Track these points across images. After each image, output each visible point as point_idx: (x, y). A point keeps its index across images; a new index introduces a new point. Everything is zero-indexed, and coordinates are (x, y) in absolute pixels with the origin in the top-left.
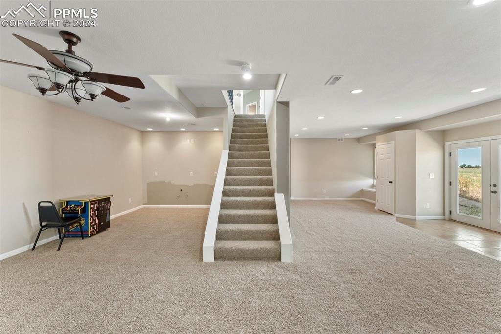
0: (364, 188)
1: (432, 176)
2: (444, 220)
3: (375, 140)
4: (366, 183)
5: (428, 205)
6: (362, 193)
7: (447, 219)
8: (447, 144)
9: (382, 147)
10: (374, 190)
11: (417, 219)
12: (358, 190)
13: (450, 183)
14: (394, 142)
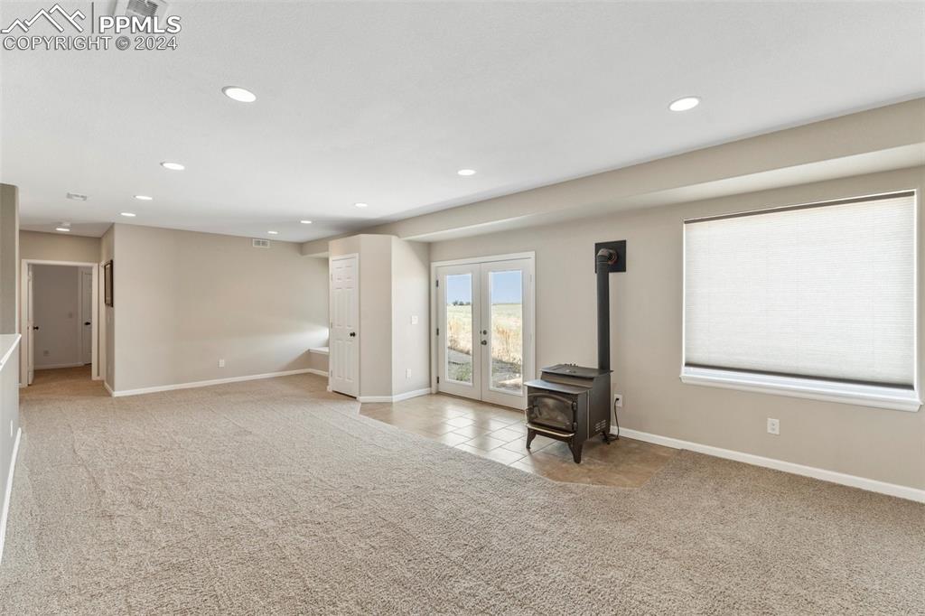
0: (314, 348)
1: (415, 320)
2: (431, 394)
3: (327, 250)
4: (315, 337)
5: (409, 371)
6: (309, 358)
7: (434, 392)
8: (434, 265)
9: (340, 263)
10: (326, 350)
11: (394, 401)
12: (301, 353)
13: (438, 330)
14: (357, 254)
